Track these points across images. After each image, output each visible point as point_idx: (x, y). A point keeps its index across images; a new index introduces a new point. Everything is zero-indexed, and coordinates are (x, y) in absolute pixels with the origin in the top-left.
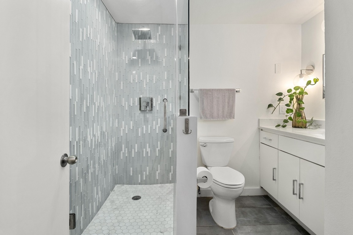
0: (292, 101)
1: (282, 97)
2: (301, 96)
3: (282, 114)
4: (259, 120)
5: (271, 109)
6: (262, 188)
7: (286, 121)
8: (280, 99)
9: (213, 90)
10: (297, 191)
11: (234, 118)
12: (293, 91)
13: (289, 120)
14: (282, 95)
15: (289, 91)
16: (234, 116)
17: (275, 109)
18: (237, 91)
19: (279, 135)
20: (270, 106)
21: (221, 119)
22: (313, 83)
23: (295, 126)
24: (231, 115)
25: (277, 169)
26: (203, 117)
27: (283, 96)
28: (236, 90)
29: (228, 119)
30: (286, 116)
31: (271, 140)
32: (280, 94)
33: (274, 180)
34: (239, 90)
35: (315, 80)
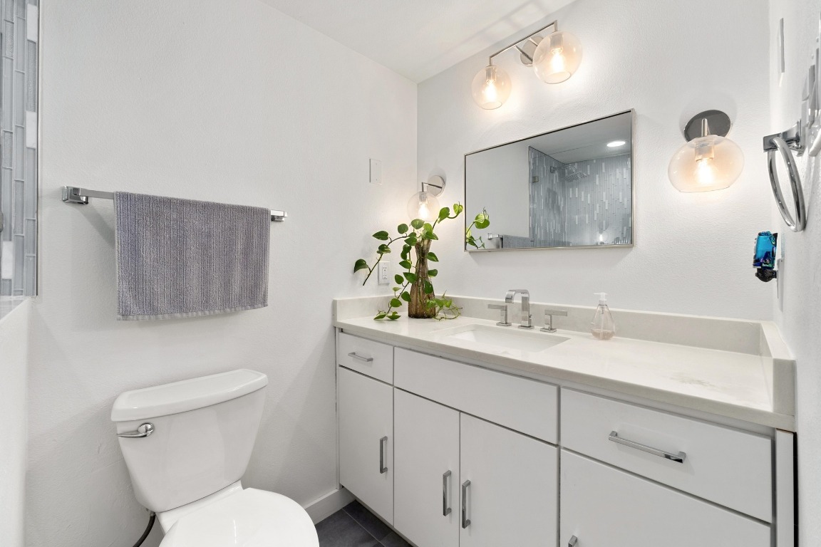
0: (408, 254)
1: (386, 242)
2: (426, 242)
3: (383, 284)
4: (334, 304)
5: (363, 272)
6: (343, 487)
7: (395, 303)
8: (383, 249)
9: (183, 203)
10: (455, 504)
11: (264, 303)
12: (411, 230)
13: (401, 299)
14: (387, 239)
15: (402, 229)
16: (265, 296)
17: (371, 272)
18: (273, 219)
19: (394, 347)
20: (360, 264)
21: (216, 311)
22: (452, 214)
23: (414, 315)
24: (254, 295)
25: (390, 440)
26: (135, 308)
27: (389, 241)
28: (273, 213)
29: (246, 309)
30: (395, 290)
31: (371, 360)
32: (382, 235)
33: (382, 470)
34: (280, 214)
35: (457, 208)
